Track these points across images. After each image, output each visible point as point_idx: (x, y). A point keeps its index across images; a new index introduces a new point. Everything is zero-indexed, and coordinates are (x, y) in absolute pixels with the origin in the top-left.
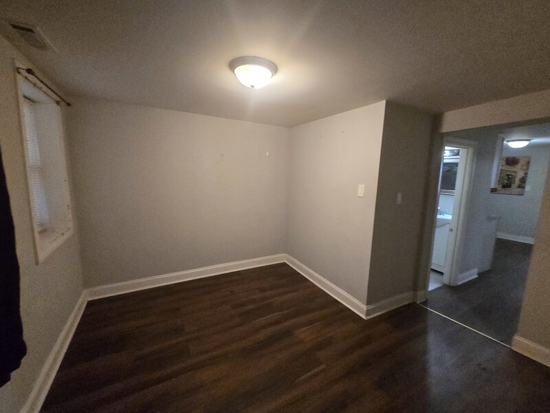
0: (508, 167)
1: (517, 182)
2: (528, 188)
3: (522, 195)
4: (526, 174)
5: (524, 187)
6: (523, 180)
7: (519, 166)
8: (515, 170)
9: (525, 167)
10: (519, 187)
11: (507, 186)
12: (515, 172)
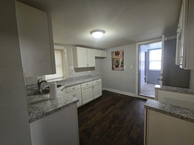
0: (116, 56)
1: (120, 64)
2: (125, 67)
3: (123, 70)
4: (123, 59)
5: (123, 67)
6: (122, 63)
7: (120, 55)
8: (119, 58)
9: (122, 56)
10: (121, 66)
11: (117, 66)
12: (119, 59)
